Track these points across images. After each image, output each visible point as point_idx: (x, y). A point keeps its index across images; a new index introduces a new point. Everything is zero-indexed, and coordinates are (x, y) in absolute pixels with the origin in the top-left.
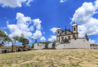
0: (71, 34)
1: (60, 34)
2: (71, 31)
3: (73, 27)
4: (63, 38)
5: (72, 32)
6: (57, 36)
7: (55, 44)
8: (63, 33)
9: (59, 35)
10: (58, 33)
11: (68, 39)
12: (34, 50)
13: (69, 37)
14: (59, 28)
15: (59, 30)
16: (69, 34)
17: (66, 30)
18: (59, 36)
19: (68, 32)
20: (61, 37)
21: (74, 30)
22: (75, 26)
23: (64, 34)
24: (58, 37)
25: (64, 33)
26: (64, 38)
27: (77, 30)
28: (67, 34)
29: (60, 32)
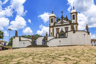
0: (68, 25)
1: (54, 24)
2: (69, 20)
3: (72, 15)
4: (58, 29)
5: (70, 22)
6: (50, 27)
7: (47, 39)
9: (52, 24)
11: (65, 32)
12: (13, 48)
13: (66, 28)
14: (53, 13)
15: (53, 18)
16: (66, 25)
17: (62, 17)
18: (52, 27)
19: (65, 21)
20: (55, 28)
21: (73, 19)
22: (74, 13)
23: (60, 24)
24: (51, 29)
25: (59, 22)
26: (60, 30)
27: (77, 19)
28: (64, 24)
29: (54, 21)
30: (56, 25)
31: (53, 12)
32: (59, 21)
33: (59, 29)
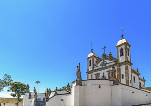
1: (93, 68)
2: (114, 59)
3: (119, 48)
5: (116, 61)
6: (88, 73)
8: (98, 63)
9: (90, 69)
10: (90, 65)
13: (110, 73)
14: (92, 52)
15: (91, 59)
17: (104, 56)
18: (91, 72)
19: (108, 61)
20: (94, 73)
21: (121, 56)
22: (122, 45)
23: (101, 67)
24: (90, 75)
28: (107, 65)
29: (93, 63)
30: (95, 69)
31: (92, 50)
32: (100, 62)
33: (99, 74)
